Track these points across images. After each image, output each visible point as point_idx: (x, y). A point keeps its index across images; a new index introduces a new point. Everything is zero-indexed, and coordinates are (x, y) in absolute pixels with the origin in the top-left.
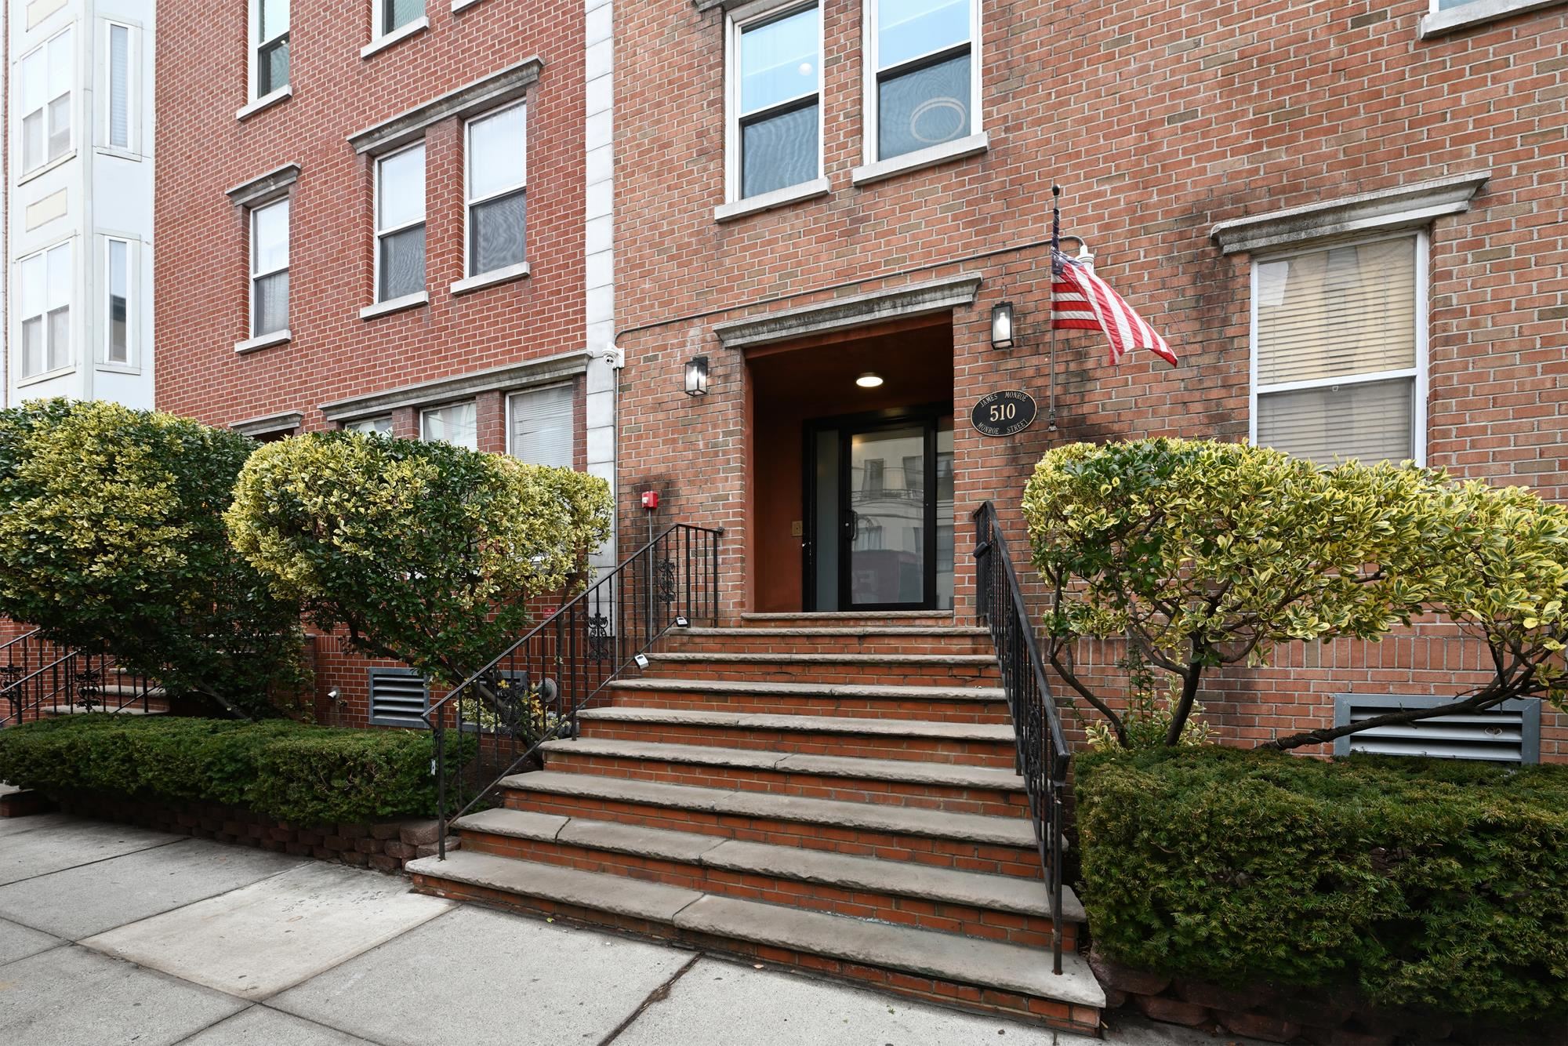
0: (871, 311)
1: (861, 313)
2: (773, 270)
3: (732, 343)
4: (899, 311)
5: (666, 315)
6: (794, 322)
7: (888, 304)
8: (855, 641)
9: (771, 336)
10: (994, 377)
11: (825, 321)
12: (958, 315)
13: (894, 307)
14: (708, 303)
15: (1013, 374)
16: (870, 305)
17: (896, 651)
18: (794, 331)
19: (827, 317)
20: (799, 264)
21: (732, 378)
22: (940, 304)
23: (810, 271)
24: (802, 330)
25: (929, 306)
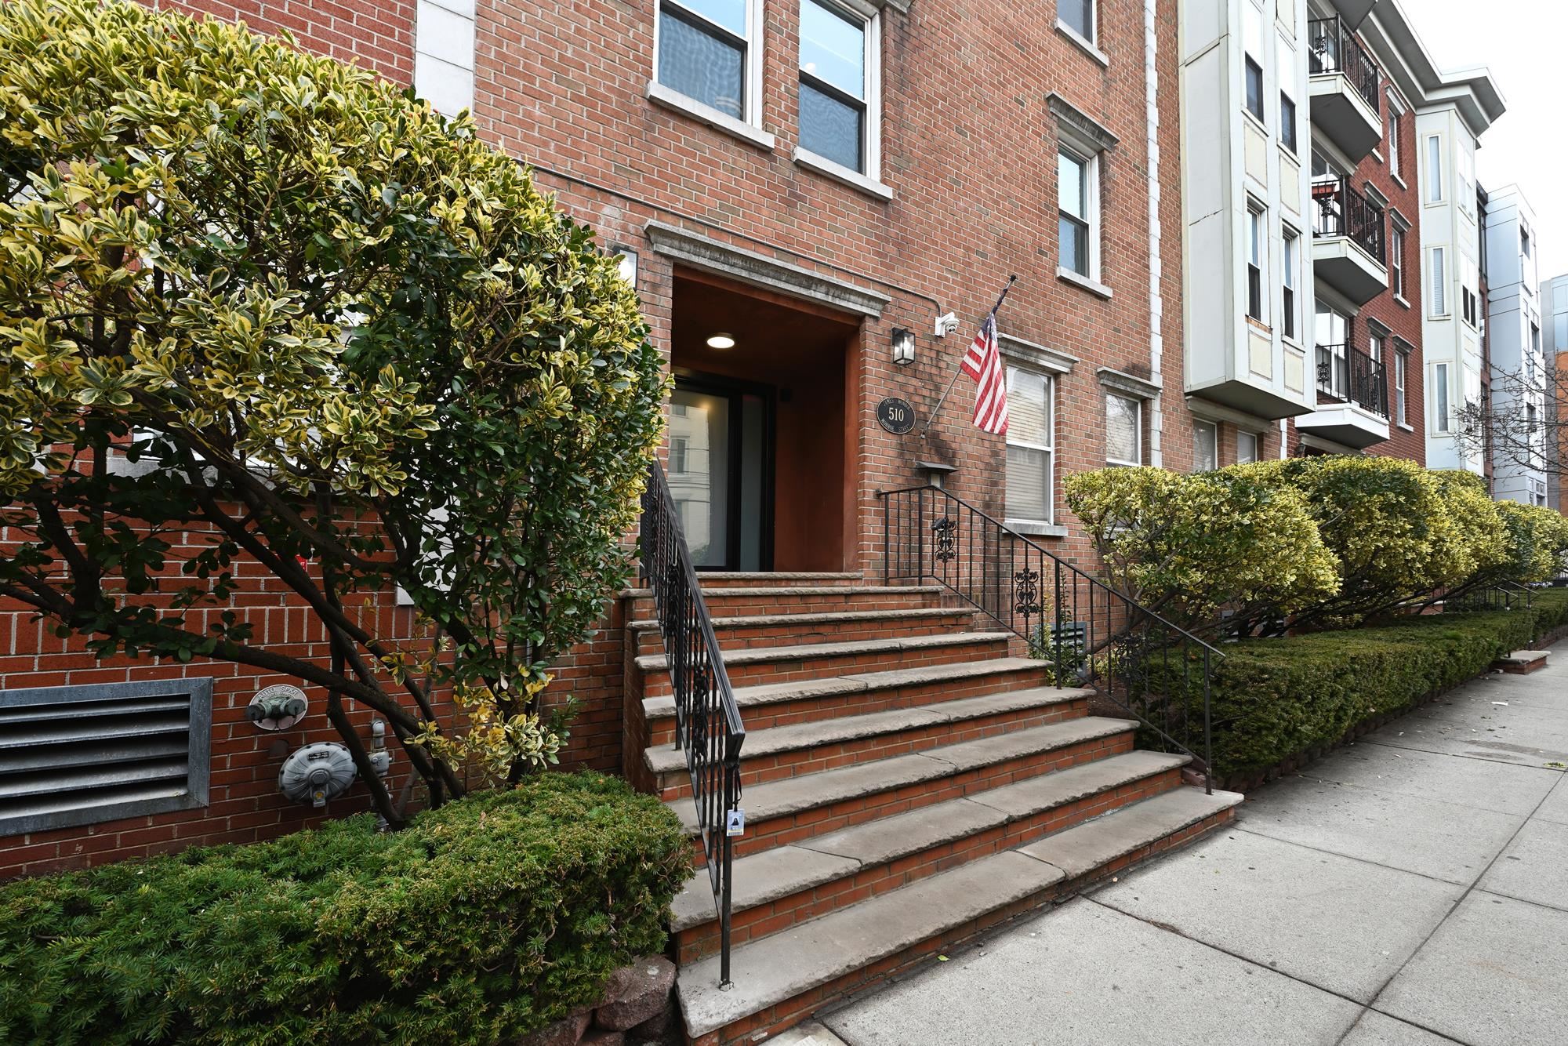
0: (809, 288)
1: (800, 285)
2: (713, 194)
3: (665, 250)
4: (830, 299)
5: (566, 167)
6: (739, 262)
7: (823, 289)
8: (842, 599)
9: (713, 264)
10: (891, 385)
11: (768, 276)
12: (869, 323)
13: (827, 294)
14: (631, 186)
15: (903, 386)
16: (811, 282)
17: (873, 608)
18: (736, 271)
19: (771, 273)
20: (741, 204)
21: (662, 290)
22: (858, 308)
23: (751, 218)
24: (744, 274)
25: (851, 306)
